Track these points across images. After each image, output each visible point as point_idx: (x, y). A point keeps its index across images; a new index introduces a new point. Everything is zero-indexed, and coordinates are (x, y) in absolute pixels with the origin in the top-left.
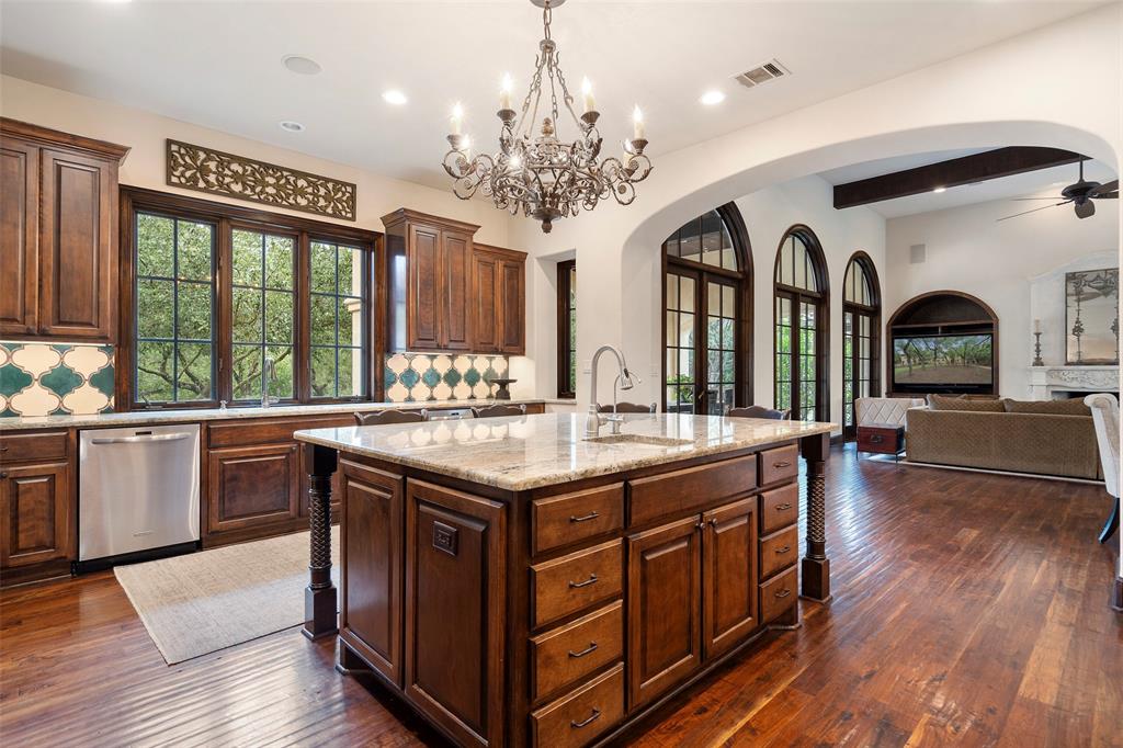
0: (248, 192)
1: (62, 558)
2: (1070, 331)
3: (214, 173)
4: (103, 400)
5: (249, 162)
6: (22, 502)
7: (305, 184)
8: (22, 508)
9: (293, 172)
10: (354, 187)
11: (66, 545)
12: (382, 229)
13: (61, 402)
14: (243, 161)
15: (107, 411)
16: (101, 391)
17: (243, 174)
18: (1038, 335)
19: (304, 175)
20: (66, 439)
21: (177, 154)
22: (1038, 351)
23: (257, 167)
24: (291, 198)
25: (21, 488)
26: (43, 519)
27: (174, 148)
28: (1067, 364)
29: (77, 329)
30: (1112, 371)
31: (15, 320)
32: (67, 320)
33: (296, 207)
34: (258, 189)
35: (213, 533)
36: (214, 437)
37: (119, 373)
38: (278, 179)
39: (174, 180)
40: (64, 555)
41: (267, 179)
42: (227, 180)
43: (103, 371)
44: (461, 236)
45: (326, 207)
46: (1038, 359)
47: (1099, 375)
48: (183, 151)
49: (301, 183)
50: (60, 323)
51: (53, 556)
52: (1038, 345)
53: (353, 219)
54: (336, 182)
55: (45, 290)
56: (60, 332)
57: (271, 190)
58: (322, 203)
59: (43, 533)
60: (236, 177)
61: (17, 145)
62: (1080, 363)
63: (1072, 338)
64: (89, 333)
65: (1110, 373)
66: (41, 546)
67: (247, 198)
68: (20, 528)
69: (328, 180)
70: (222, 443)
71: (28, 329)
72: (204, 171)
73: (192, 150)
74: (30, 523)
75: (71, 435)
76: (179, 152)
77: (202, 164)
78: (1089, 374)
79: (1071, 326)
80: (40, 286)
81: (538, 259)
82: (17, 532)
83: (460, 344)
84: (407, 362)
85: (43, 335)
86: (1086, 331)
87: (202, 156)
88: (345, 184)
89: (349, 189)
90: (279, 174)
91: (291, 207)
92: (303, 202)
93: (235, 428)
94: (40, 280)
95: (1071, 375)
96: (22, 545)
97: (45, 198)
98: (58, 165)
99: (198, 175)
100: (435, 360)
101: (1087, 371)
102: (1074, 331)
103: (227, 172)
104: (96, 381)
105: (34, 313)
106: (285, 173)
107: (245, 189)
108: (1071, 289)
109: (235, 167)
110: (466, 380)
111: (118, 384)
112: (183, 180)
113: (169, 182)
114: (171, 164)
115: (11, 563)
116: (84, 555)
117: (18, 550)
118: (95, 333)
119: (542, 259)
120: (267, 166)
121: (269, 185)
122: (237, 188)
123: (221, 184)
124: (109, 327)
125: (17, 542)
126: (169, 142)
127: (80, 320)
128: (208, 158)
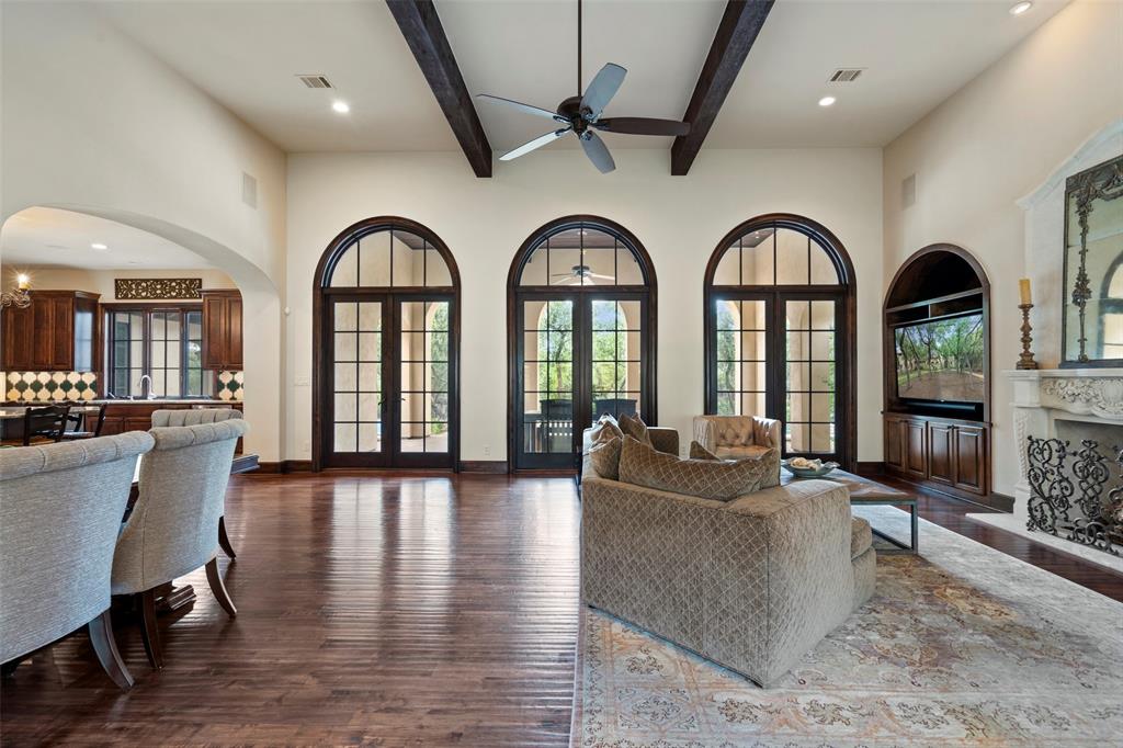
3: (135, 290)
4: (94, 395)
5: (148, 280)
9: (169, 280)
10: (200, 280)
14: (146, 281)
15: (95, 399)
17: (147, 287)
18: (1026, 308)
19: (174, 280)
21: (121, 286)
22: (1026, 340)
23: (152, 282)
24: (169, 293)
27: (119, 283)
28: (1063, 365)
33: (172, 297)
34: (153, 293)
38: (162, 285)
39: (119, 297)
41: (157, 287)
42: (140, 291)
45: (186, 294)
46: (1027, 355)
49: (174, 284)
52: (1026, 329)
54: (191, 280)
57: (159, 292)
58: (184, 292)
60: (144, 289)
67: (148, 298)
69: (186, 280)
72: (130, 289)
73: (125, 281)
76: (121, 284)
77: (129, 287)
87: (129, 283)
88: (196, 280)
89: (198, 282)
90: (163, 282)
91: (169, 298)
92: (174, 294)
99: (128, 292)
103: (140, 287)
106: (165, 282)
107: (148, 294)
109: (143, 284)
112: (122, 296)
113: (117, 298)
114: (118, 289)
120: (157, 280)
121: (158, 289)
122: (144, 294)
123: (138, 294)
126: (116, 281)
128: (132, 284)
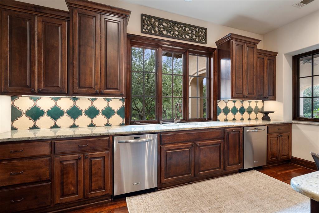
0: (169, 34)
1: (108, 194)
3: (157, 27)
4: (121, 120)
5: (169, 21)
6: (93, 169)
7: (189, 30)
8: (93, 172)
9: (184, 24)
10: (206, 29)
11: (109, 188)
12: (216, 47)
13: (108, 121)
14: (167, 21)
15: (123, 125)
16: (121, 116)
17: (167, 27)
19: (188, 26)
20: (109, 140)
23: (172, 23)
24: (184, 35)
25: (93, 163)
26: (101, 176)
27: (144, 17)
29: (113, 91)
31: (92, 88)
32: (109, 87)
33: (185, 39)
34: (172, 33)
35: (162, 184)
36: (163, 139)
37: (126, 110)
38: (179, 28)
39: (144, 30)
40: (108, 193)
41: (175, 28)
42: (162, 29)
43: (121, 108)
44: (253, 46)
45: (196, 38)
48: (147, 19)
49: (187, 29)
50: (107, 88)
51: (104, 194)
53: (205, 43)
54: (199, 28)
55: (102, 74)
56: (107, 93)
57: (176, 33)
58: (194, 37)
59: (101, 183)
60: (165, 28)
61: (92, 13)
64: (117, 93)
66: (100, 189)
67: (168, 36)
68: (93, 180)
69: (196, 27)
70: (166, 142)
71: (96, 91)
72: (153, 26)
73: (150, 17)
74: (96, 179)
75: (110, 139)
76: (145, 19)
77: (153, 23)
80: (100, 73)
81: (285, 54)
82: (92, 182)
83: (252, 95)
84: (225, 104)
85: (101, 94)
87: (153, 20)
88: (202, 28)
89: (204, 31)
90: (179, 26)
91: (183, 39)
92: (188, 37)
93: (170, 135)
94: (100, 70)
96: (93, 188)
97: (102, 35)
98: (106, 21)
99: (152, 28)
100: (236, 103)
103: (161, 26)
104: (119, 112)
105: (98, 85)
106: (182, 25)
107: (167, 33)
109: (164, 24)
110: (247, 112)
111: (126, 113)
112: (147, 31)
113: (142, 32)
114: (143, 24)
115: (90, 196)
116: (116, 193)
117: (92, 191)
118: (119, 93)
119: (286, 55)
120: (175, 23)
121: (176, 31)
122: (165, 32)
123: (159, 31)
124: (123, 90)
125: (92, 187)
126: (142, 15)
127: (114, 87)
128: (155, 21)
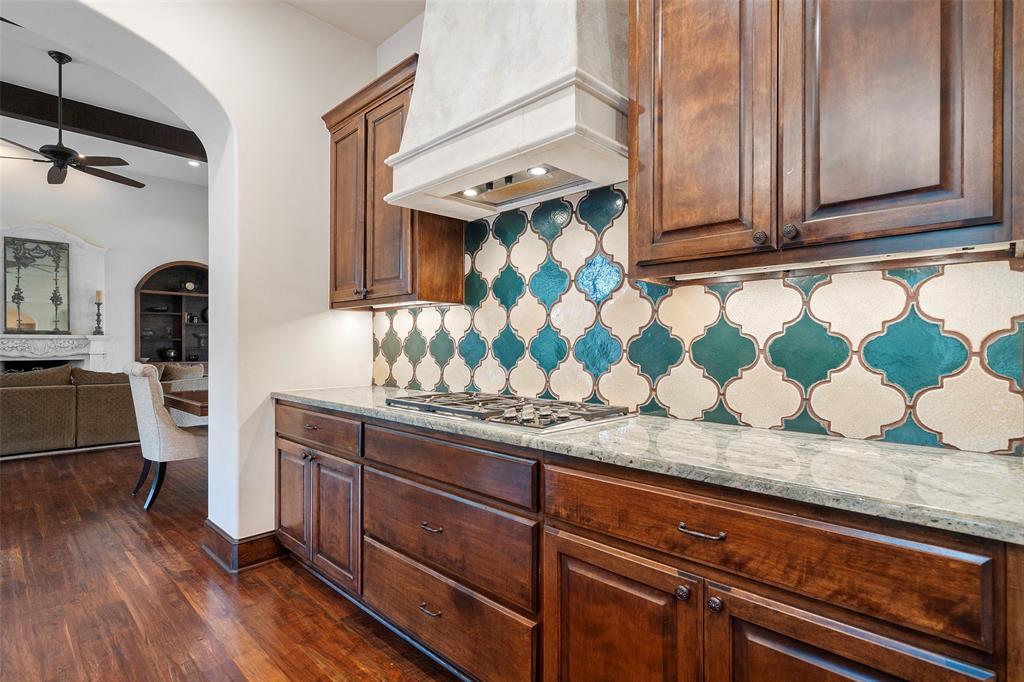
2: (9, 299)
28: (7, 331)
30: (51, 340)
47: (40, 344)
62: (20, 332)
63: (12, 306)
65: (49, 342)
78: (29, 343)
79: (11, 292)
86: (26, 299)
95: (11, 344)
101: (27, 340)
102: (14, 298)
108: (11, 257)
